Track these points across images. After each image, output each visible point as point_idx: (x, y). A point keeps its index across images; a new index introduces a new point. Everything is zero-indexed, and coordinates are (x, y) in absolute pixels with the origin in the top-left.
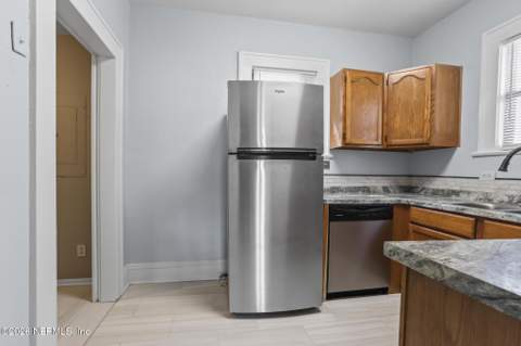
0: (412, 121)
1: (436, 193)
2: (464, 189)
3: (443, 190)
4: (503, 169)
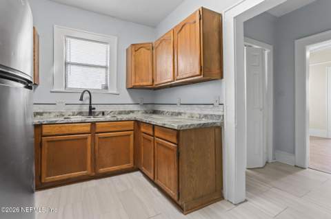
2: (45, 111)
4: (81, 99)
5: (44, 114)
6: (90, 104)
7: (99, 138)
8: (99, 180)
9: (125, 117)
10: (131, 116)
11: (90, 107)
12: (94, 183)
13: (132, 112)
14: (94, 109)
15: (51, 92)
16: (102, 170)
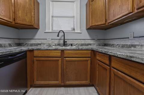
0: (27, 15)
1: (32, 45)
2: (42, 43)
3: (35, 44)
4: (58, 36)
5: (42, 45)
6: (64, 39)
7: (66, 61)
8: (66, 89)
9: (84, 47)
10: (89, 47)
11: (64, 41)
12: (62, 89)
13: (90, 44)
14: (66, 42)
15: (45, 33)
16: (68, 83)
